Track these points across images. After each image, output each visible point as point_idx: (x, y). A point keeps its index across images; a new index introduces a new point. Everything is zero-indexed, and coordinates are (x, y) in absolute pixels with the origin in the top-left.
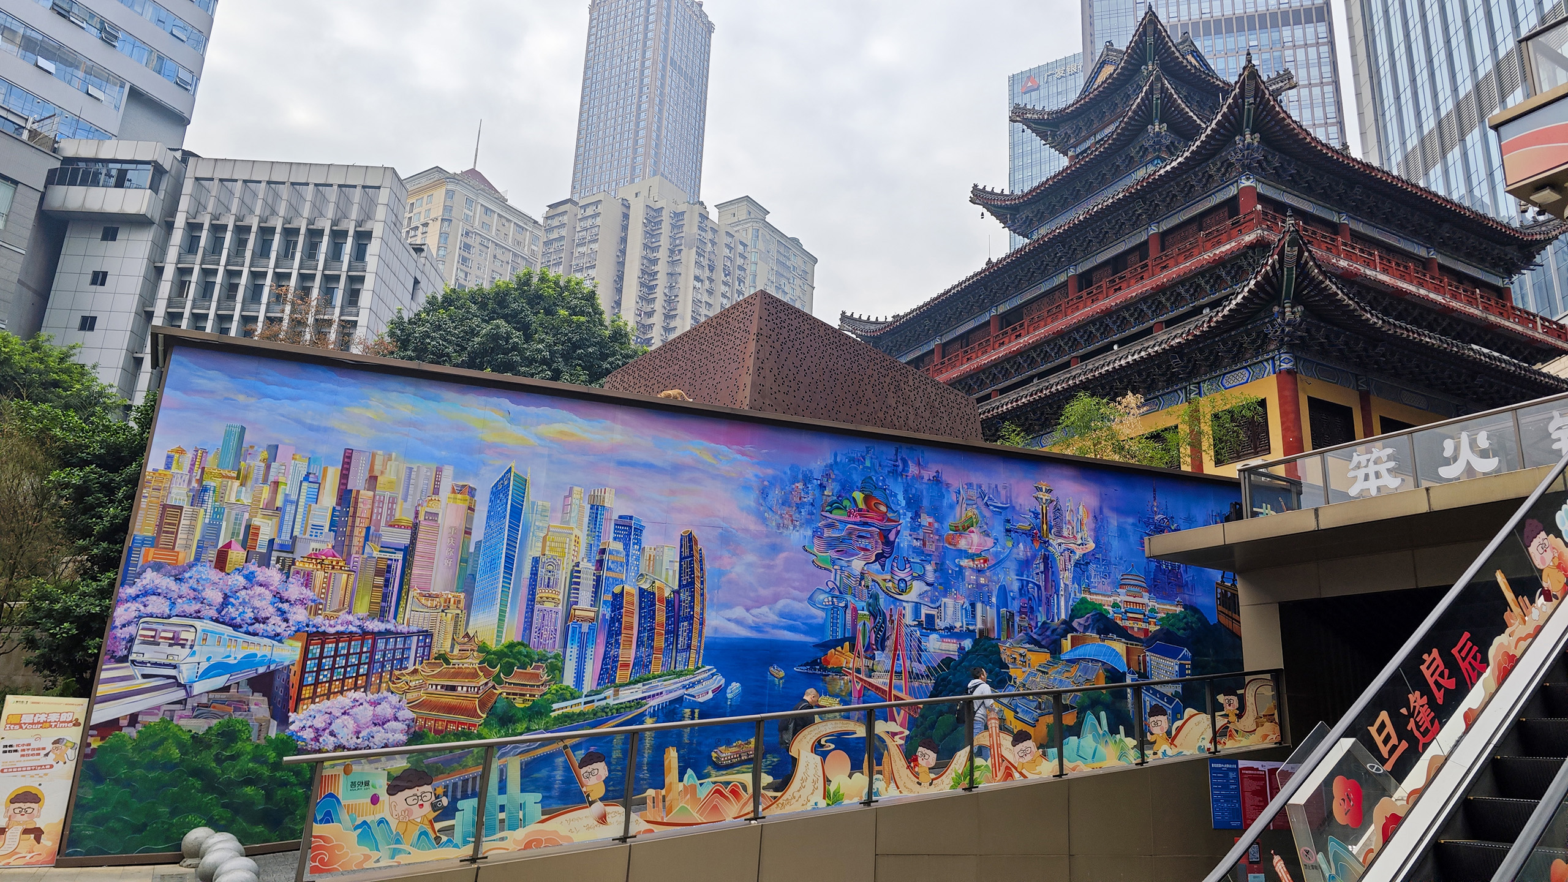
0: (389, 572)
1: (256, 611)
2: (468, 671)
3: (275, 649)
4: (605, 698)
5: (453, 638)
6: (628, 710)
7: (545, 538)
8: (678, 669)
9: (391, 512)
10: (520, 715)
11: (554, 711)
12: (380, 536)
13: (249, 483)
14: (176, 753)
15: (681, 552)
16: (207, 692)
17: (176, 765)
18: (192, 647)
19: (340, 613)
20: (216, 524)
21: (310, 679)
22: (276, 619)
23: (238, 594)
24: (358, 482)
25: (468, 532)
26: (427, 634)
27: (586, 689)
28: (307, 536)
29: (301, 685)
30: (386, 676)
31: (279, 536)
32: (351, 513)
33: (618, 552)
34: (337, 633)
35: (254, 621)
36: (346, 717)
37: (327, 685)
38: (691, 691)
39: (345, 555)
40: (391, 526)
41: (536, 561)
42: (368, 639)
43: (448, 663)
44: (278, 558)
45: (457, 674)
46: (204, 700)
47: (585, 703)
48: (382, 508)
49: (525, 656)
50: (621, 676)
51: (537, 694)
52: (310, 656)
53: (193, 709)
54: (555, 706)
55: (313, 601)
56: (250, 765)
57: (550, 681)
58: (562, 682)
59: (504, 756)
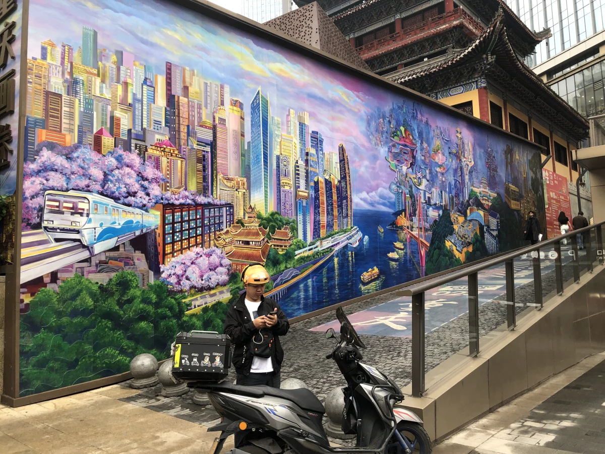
0: (204, 160)
1: (127, 187)
2: (254, 231)
3: (144, 217)
4: (317, 247)
5: (244, 209)
6: (327, 253)
7: (280, 142)
8: (344, 228)
9: (200, 115)
10: (282, 259)
11: (296, 255)
12: (195, 133)
13: (107, 81)
14: (90, 302)
15: (340, 157)
16: (105, 252)
17: (92, 311)
18: (88, 215)
19: (181, 190)
20: (88, 113)
21: (169, 239)
22: (141, 194)
23: (113, 173)
24: (177, 90)
25: (243, 135)
26: (230, 206)
27: (308, 242)
28: (152, 128)
29: (165, 244)
30: (212, 235)
31: (134, 127)
32: (176, 114)
33: (313, 155)
34: (181, 205)
35: (127, 195)
36: (193, 266)
37: (180, 243)
38: (350, 241)
39: (177, 145)
40: (201, 126)
41: (278, 157)
42: (199, 209)
43: (243, 226)
44: (136, 145)
45: (248, 234)
46: (103, 258)
47: (310, 250)
48: (194, 111)
49: (280, 221)
50: (323, 233)
51: (288, 245)
52: (167, 222)
53: (97, 265)
54: (297, 252)
55: (163, 180)
56: (141, 306)
57: (292, 237)
58: (297, 237)
59: (277, 285)
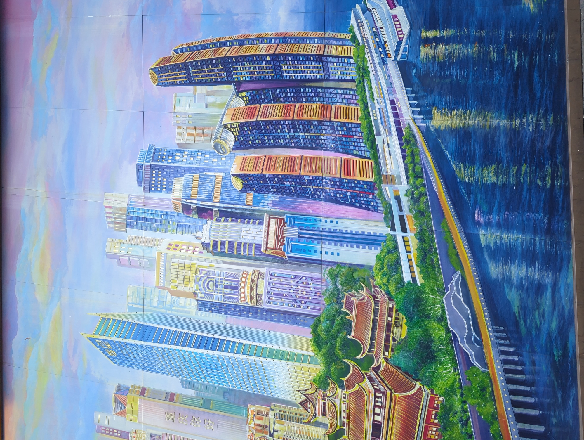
2: (352, 405)
4: (398, 198)
5: (308, 423)
6: (417, 158)
7: (174, 293)
8: (355, 76)
10: (418, 332)
11: (414, 279)
15: (181, 84)
25: (171, 397)
27: (384, 230)
33: (186, 186)
38: (391, 49)
41: (203, 306)
47: (404, 230)
49: (333, 322)
51: (387, 305)
54: (407, 278)
57: (369, 286)
58: (371, 267)
59: (481, 358)
